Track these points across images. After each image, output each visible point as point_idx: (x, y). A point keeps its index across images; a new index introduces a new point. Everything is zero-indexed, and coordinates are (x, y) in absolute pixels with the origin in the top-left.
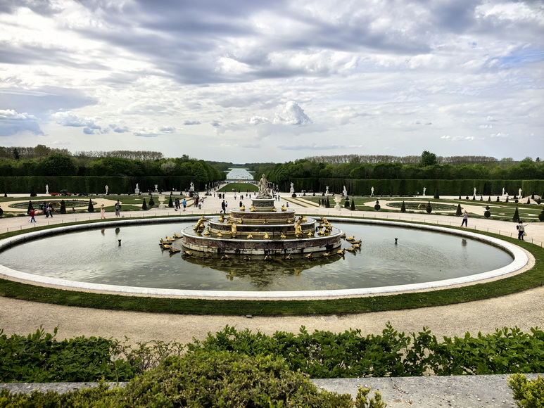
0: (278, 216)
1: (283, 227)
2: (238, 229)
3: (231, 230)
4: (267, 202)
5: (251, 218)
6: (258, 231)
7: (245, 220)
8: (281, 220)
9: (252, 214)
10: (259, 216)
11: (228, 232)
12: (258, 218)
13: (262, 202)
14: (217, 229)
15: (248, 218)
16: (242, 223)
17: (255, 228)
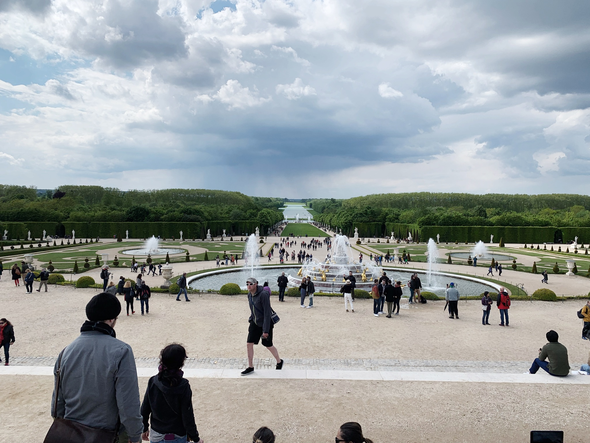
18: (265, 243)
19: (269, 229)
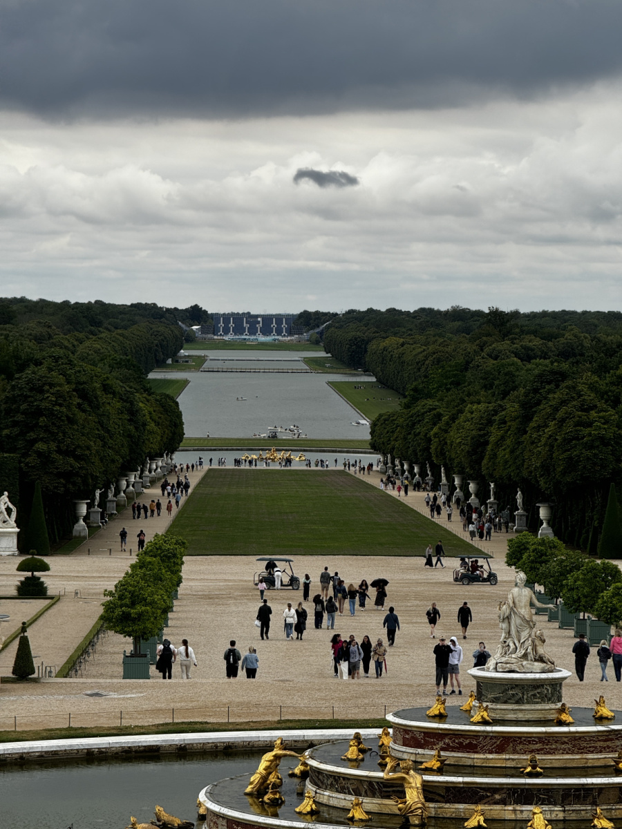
0: (578, 743)
1: (601, 789)
2: (429, 792)
3: (401, 794)
4: (537, 685)
5: (472, 748)
6: (503, 802)
7: (452, 756)
8: (593, 758)
9: (476, 735)
10: (504, 743)
11: (391, 805)
12: (500, 750)
13: (515, 684)
14: (342, 790)
15: (461, 748)
16: (440, 771)
17: (494, 789)
18: (55, 599)
19: (83, 510)
